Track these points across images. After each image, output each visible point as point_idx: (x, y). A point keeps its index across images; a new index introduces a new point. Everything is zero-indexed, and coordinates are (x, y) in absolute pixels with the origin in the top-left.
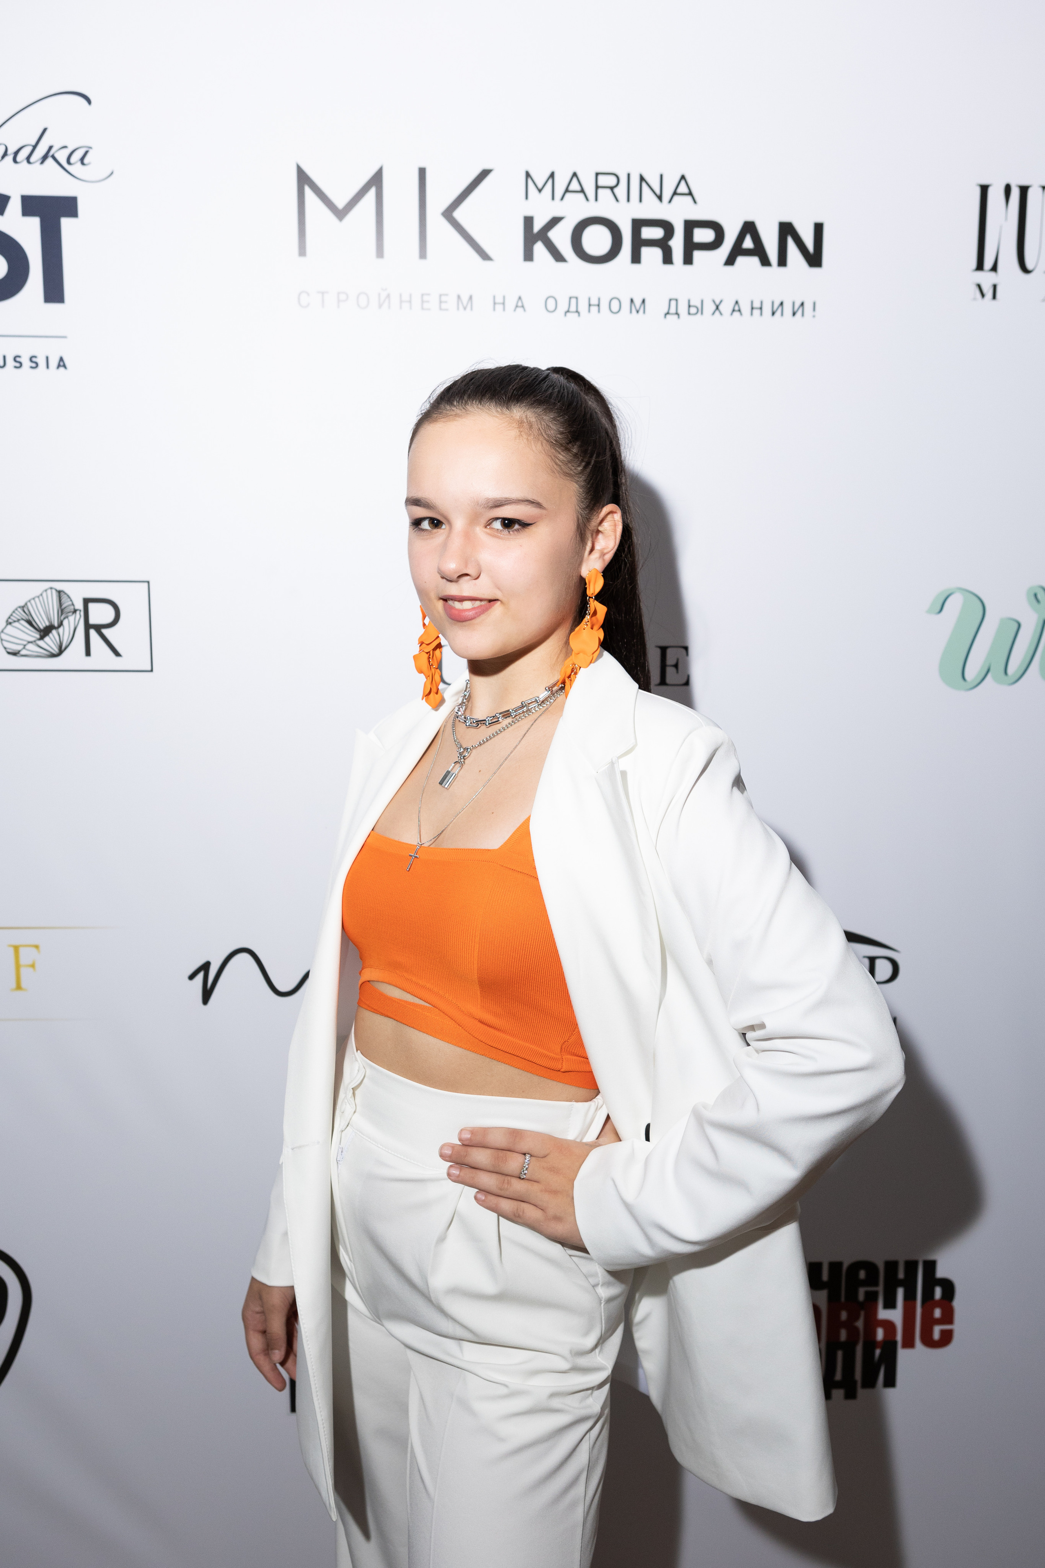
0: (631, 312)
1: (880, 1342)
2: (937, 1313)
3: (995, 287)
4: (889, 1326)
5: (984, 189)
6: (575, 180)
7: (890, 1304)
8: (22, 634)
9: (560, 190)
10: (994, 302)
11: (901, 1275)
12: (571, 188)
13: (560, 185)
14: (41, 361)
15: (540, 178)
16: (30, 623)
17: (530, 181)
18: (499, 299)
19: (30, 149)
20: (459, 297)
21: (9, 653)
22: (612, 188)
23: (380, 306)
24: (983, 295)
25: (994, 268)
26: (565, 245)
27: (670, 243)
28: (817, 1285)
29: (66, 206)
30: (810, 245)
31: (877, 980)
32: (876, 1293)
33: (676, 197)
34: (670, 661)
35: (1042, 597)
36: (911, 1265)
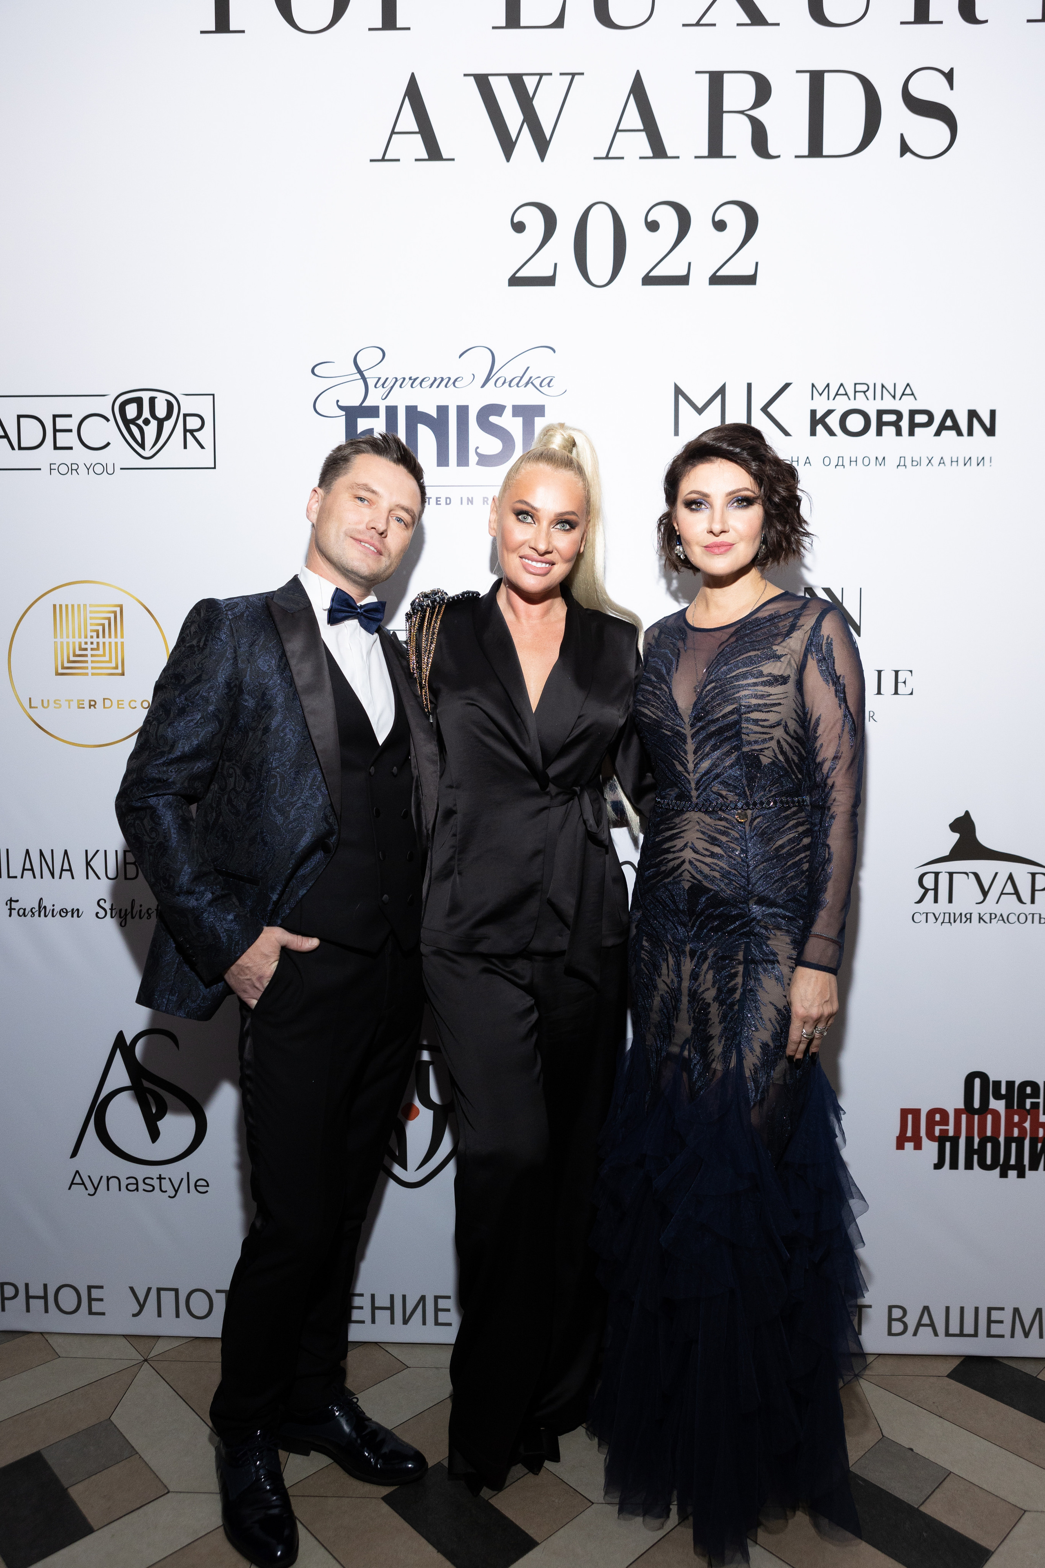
0: (876, 465)
1: (1040, 1138)
13: (833, 392)
15: (820, 387)
17: (814, 388)
19: (519, 379)
26: (836, 427)
27: (900, 424)
28: (998, 1096)
29: (539, 410)
30: (988, 424)
31: (1037, 888)
32: (1038, 1103)
33: (904, 397)
34: (900, 679)
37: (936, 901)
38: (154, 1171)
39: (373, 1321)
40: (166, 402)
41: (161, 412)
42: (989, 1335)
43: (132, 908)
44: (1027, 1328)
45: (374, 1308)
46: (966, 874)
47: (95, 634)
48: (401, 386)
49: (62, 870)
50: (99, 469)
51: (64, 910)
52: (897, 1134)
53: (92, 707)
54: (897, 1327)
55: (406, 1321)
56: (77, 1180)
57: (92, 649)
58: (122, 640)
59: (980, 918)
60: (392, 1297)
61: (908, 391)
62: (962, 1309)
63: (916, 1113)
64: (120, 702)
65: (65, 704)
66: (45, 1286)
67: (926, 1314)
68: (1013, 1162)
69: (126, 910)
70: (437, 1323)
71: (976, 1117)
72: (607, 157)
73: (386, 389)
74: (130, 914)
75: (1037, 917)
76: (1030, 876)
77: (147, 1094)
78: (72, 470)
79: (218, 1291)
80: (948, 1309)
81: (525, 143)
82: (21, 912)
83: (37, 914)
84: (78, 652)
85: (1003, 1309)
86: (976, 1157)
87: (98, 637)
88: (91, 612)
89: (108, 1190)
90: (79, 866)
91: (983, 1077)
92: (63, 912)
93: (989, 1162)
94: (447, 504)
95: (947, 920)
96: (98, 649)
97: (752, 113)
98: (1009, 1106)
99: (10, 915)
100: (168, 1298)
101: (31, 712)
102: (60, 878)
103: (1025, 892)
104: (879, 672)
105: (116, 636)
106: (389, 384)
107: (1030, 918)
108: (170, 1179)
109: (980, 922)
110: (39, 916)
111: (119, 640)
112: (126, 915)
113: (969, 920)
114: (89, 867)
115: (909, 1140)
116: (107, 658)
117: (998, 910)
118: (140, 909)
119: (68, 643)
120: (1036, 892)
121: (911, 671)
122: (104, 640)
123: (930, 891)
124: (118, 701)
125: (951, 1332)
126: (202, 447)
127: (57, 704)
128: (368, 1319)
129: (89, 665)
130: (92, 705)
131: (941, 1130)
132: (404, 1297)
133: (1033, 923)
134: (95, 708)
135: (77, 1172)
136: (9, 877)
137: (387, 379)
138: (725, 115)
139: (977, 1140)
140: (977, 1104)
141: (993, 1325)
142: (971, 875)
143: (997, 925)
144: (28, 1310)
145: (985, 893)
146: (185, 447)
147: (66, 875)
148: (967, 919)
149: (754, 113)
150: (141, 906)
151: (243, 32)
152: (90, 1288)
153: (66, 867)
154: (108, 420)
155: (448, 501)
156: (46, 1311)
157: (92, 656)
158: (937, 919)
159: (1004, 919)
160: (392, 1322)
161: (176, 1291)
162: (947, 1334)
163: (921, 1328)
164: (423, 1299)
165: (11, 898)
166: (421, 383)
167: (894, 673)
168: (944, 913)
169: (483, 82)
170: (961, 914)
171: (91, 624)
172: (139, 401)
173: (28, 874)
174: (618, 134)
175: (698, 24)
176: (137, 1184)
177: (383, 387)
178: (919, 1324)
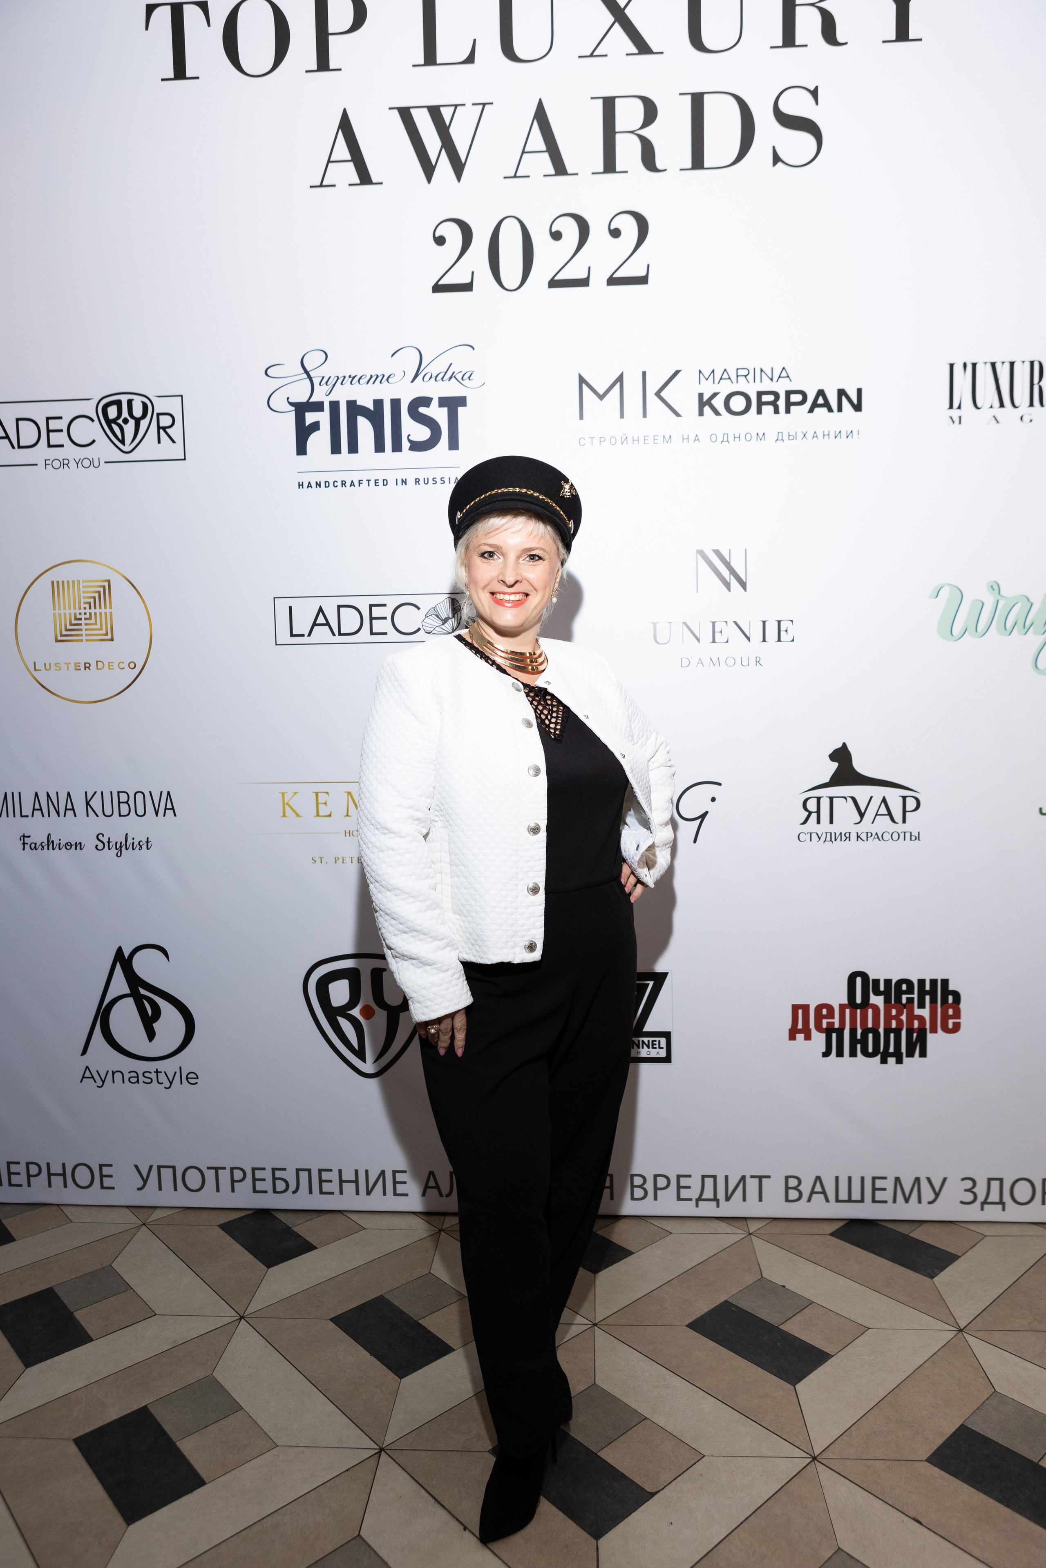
0: (757, 440)
1: (916, 1029)
2: (951, 1012)
3: (960, 417)
4: (921, 1019)
5: (952, 366)
6: (725, 372)
7: (922, 1005)
8: (434, 622)
10: (960, 425)
11: (928, 988)
12: (723, 377)
13: (717, 377)
14: (446, 480)
15: (707, 373)
16: (437, 616)
17: (701, 374)
18: (686, 437)
19: (444, 373)
20: (664, 437)
21: (426, 632)
23: (622, 444)
24: (954, 422)
25: (959, 407)
26: (720, 407)
27: (778, 403)
28: (877, 993)
29: (462, 401)
30: (855, 401)
31: (907, 810)
32: (913, 998)
33: (780, 379)
34: (783, 628)
35: (995, 587)
36: (934, 982)
37: (818, 822)
38: (152, 1066)
39: (341, 1193)
40: (141, 404)
41: (138, 412)
42: (874, 1201)
43: (126, 841)
44: (907, 1194)
45: (341, 1181)
46: (845, 798)
47: (87, 606)
48: (342, 384)
49: (66, 809)
50: (86, 463)
51: (69, 844)
52: (789, 1026)
53: (87, 669)
54: (793, 1195)
55: (369, 1193)
56: (87, 1074)
57: (86, 619)
58: (111, 610)
59: (858, 837)
60: (356, 1172)
61: (784, 373)
62: (850, 1178)
63: (806, 1008)
64: (110, 664)
65: (64, 667)
66: (64, 1165)
67: (818, 1184)
68: (892, 1050)
69: (121, 843)
70: (395, 1194)
71: (859, 1011)
72: (515, 176)
73: (328, 387)
74: (124, 846)
75: (908, 835)
76: (901, 799)
77: (144, 1001)
78: (64, 464)
79: (209, 1168)
80: (837, 1178)
81: (444, 166)
82: (33, 846)
83: (46, 847)
84: (74, 622)
85: (885, 1178)
86: (859, 1046)
87: (90, 608)
88: (84, 587)
89: (114, 1082)
90: (80, 806)
91: (864, 976)
92: (68, 846)
93: (870, 1050)
94: (384, 485)
95: (828, 838)
96: (90, 618)
97: (641, 132)
98: (887, 1001)
99: (24, 849)
100: (167, 1174)
101: (35, 674)
102: (65, 816)
103: (897, 814)
104: (764, 622)
105: (105, 608)
106: (331, 382)
107: (902, 835)
108: (165, 1072)
109: (857, 840)
110: (48, 849)
111: (108, 610)
112: (121, 847)
113: (848, 839)
114: (89, 807)
115: (800, 1031)
116: (98, 626)
117: (873, 829)
118: (133, 841)
119: (65, 614)
120: (907, 813)
121: (792, 621)
122: (95, 611)
123: (813, 814)
124: (109, 663)
125: (840, 1198)
126: (174, 442)
127: (58, 667)
128: (336, 1190)
129: (84, 632)
130: (87, 667)
131: (828, 1023)
132: (367, 1171)
133: (905, 840)
134: (90, 669)
135: (87, 1067)
136: (22, 816)
137: (330, 377)
138: (617, 136)
139: (859, 1031)
140: (859, 1000)
141: (877, 1192)
142: (849, 800)
143: (873, 843)
144: (50, 1185)
145: (862, 815)
146: (159, 442)
147: (70, 813)
148: (847, 838)
149: (643, 132)
150: (133, 839)
151: (198, 78)
152: (101, 1166)
153: (69, 806)
154: (93, 420)
155: (385, 483)
156: (65, 1186)
157: (86, 624)
158: (820, 838)
159: (879, 837)
160: (357, 1193)
161: (174, 1168)
162: (837, 1200)
163: (814, 1196)
164: (383, 1173)
165: (24, 834)
166: (359, 381)
167: (777, 622)
168: (826, 833)
169: (405, 114)
170: (841, 833)
171: (84, 598)
172: (118, 403)
173: (38, 814)
174: (524, 155)
175: (592, 55)
176: (138, 1077)
177: (327, 385)
178: (813, 1192)
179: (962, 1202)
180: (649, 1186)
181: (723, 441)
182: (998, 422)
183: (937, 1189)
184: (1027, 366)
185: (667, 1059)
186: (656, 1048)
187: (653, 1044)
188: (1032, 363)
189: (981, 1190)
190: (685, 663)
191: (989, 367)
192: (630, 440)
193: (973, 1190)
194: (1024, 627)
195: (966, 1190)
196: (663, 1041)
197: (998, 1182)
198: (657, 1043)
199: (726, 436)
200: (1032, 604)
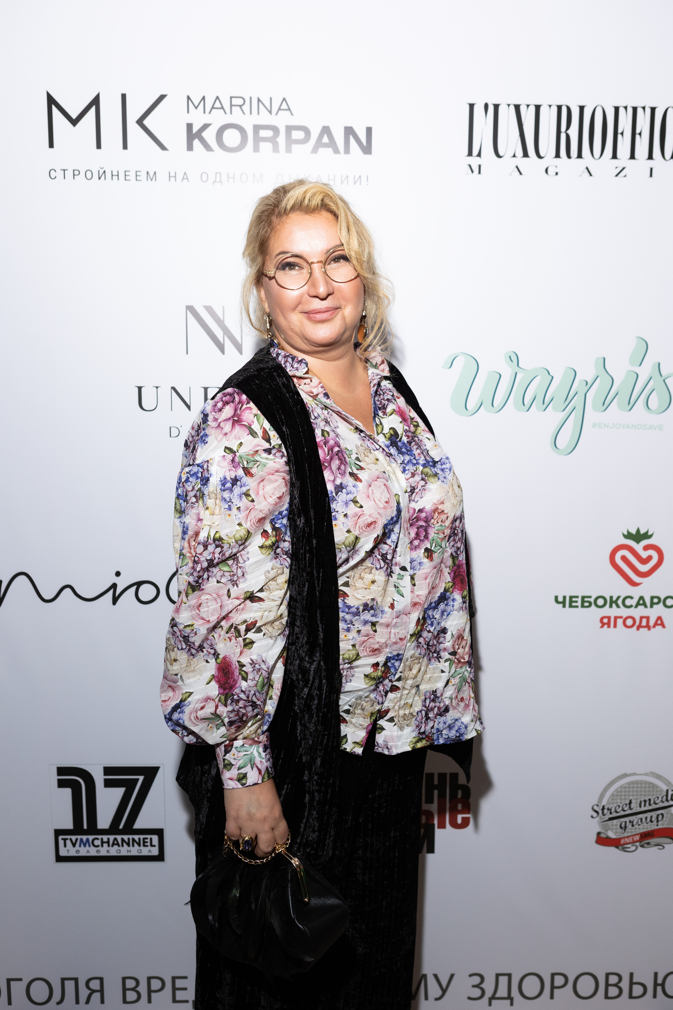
0: (254, 182)
1: (423, 824)
2: (460, 807)
3: (480, 166)
4: (429, 814)
5: (472, 106)
6: (217, 101)
7: (430, 800)
9: (208, 107)
10: (479, 175)
11: (436, 782)
12: (215, 106)
13: (209, 104)
15: (196, 100)
17: (190, 101)
18: (172, 174)
20: (148, 173)
22: (240, 106)
23: (99, 178)
24: (472, 172)
25: (479, 155)
26: (212, 142)
27: (277, 140)
30: (364, 141)
33: (280, 112)
35: (514, 358)
36: (442, 776)
61: (284, 106)
179: (470, 998)
180: (143, 989)
181: (215, 181)
182: (521, 174)
183: (444, 986)
184: (555, 110)
185: (160, 857)
186: (147, 846)
187: (144, 842)
188: (559, 108)
189: (489, 986)
190: (175, 432)
191: (512, 108)
192: (108, 175)
193: (482, 986)
194: (544, 403)
195: (474, 986)
196: (155, 839)
197: (506, 978)
198: (148, 840)
199: (218, 175)
200: (553, 377)
